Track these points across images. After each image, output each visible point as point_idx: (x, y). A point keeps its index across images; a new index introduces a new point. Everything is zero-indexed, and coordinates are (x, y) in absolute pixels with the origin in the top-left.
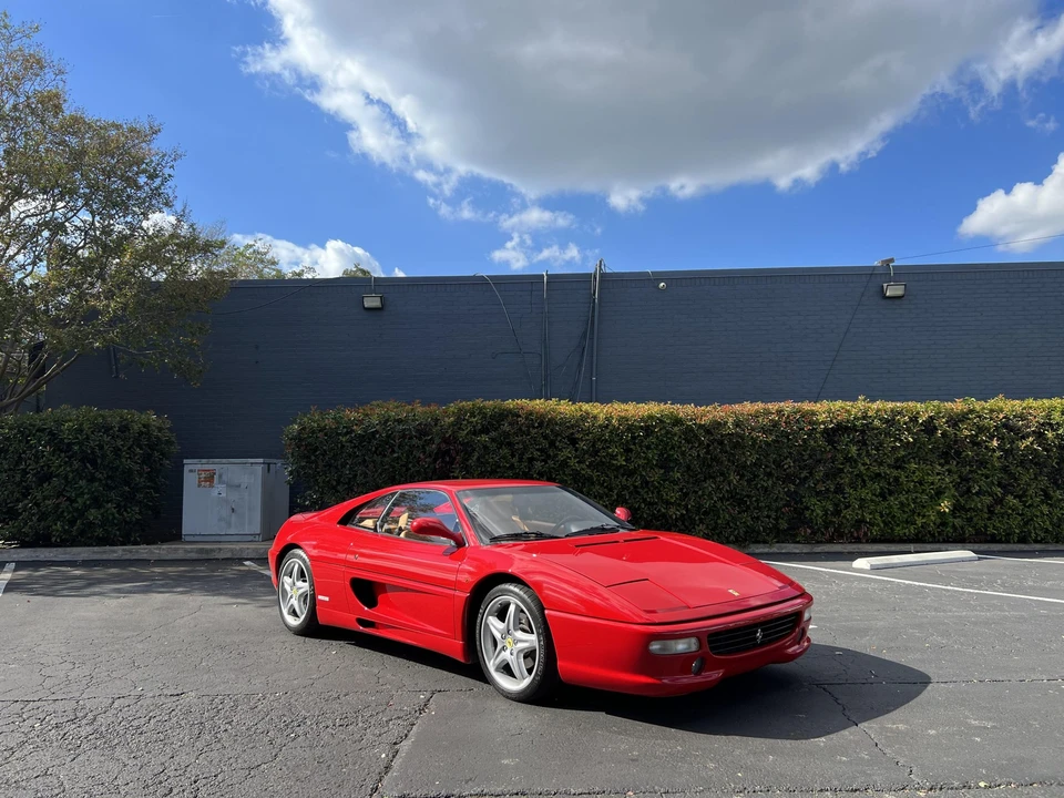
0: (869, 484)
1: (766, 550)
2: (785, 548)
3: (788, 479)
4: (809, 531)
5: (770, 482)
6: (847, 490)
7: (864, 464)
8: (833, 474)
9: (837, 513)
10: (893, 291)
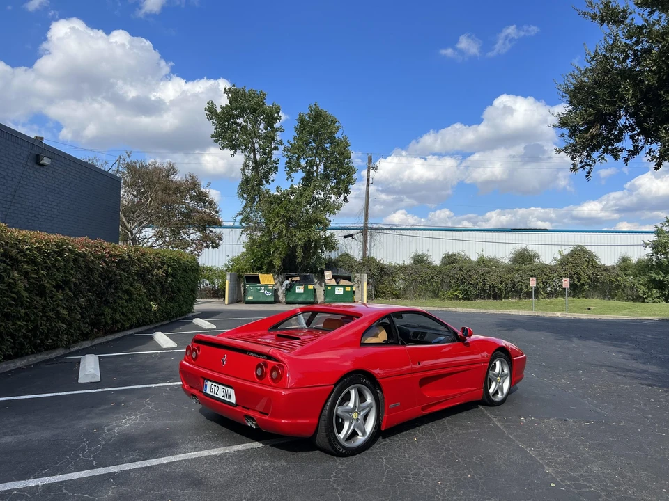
10: (46, 161)
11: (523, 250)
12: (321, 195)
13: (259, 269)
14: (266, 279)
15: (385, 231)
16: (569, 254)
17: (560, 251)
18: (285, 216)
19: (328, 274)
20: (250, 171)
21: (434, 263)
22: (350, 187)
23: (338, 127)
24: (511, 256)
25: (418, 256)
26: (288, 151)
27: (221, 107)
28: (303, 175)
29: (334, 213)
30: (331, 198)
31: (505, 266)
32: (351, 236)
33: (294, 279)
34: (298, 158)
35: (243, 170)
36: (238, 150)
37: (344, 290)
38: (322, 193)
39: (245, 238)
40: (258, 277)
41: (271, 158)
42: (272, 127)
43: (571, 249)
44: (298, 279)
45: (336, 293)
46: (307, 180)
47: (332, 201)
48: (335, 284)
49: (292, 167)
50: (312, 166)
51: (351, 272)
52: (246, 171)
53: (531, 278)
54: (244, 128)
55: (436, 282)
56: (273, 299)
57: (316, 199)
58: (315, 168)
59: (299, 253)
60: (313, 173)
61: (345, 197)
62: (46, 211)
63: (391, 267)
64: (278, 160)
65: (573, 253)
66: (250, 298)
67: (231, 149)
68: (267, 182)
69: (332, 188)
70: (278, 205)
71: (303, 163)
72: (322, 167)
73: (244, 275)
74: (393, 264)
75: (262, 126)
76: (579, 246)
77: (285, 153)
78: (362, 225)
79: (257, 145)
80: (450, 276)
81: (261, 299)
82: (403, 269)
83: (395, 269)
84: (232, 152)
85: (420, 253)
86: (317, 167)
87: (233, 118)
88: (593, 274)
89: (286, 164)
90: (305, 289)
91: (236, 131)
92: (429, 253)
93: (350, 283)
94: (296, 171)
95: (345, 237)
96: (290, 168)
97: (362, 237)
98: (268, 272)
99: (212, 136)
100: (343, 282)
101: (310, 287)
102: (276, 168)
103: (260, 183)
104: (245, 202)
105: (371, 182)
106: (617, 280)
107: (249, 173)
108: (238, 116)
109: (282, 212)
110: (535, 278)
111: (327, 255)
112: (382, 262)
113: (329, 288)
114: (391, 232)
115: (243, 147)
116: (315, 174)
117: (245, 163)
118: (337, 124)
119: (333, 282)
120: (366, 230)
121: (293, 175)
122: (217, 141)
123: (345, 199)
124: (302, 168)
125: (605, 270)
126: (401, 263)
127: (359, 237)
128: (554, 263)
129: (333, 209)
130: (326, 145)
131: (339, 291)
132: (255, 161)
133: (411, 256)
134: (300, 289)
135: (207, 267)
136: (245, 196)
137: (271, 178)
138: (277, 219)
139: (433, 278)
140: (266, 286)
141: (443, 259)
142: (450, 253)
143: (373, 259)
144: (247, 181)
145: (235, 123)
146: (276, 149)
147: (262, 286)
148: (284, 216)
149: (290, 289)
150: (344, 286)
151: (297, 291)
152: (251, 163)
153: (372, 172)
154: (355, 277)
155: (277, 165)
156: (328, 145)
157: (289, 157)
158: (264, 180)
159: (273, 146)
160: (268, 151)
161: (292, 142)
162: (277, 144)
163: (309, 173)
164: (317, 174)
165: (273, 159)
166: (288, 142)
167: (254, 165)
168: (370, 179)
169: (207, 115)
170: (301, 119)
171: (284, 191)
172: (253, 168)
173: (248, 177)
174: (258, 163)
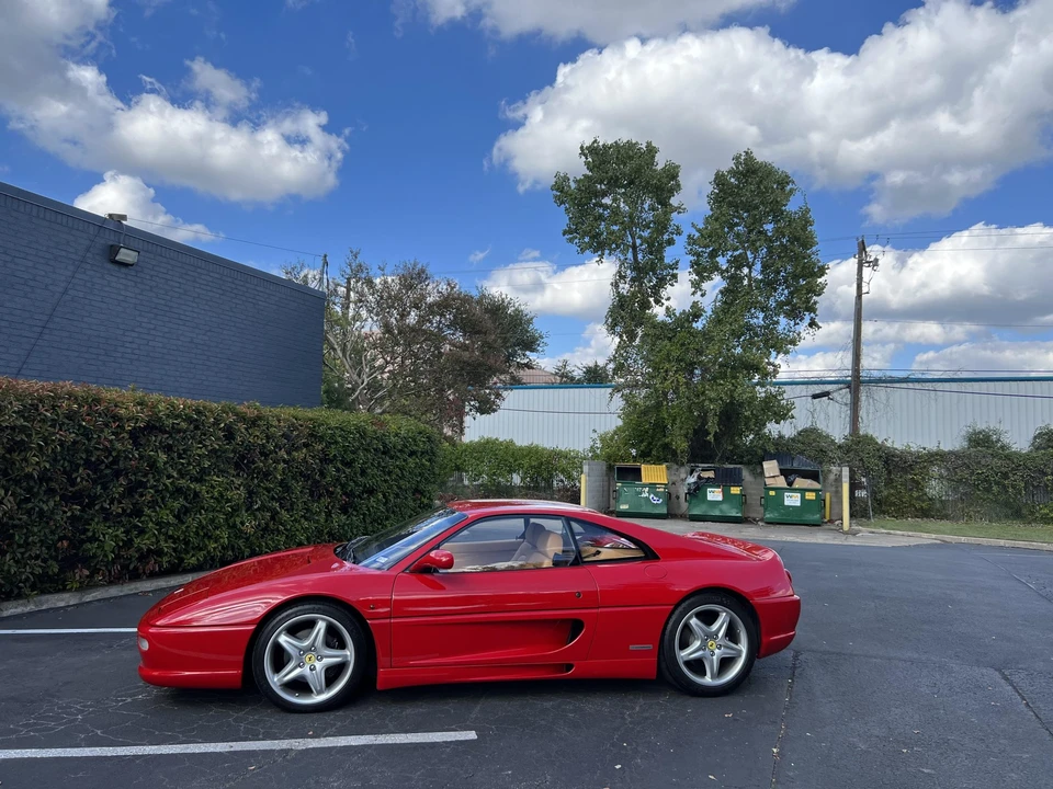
0: (170, 502)
1: (19, 610)
2: (47, 601)
3: (76, 497)
4: (87, 572)
5: (52, 503)
6: (147, 511)
7: (169, 477)
8: (130, 491)
9: (128, 544)
10: (125, 255)
12: (759, 319)
13: (645, 456)
14: (653, 474)
15: (898, 385)
18: (681, 360)
19: (771, 467)
20: (627, 286)
21: (1015, 448)
22: (815, 299)
23: (791, 191)
25: (975, 433)
26: (695, 242)
27: (576, 181)
28: (724, 284)
29: (787, 352)
30: (777, 323)
32: (826, 394)
33: (706, 475)
34: (713, 255)
35: (616, 285)
36: (607, 252)
37: (803, 498)
38: (761, 315)
39: (618, 402)
40: (639, 470)
41: (662, 259)
42: (663, 204)
44: (711, 474)
45: (787, 503)
46: (731, 293)
47: (780, 328)
48: (785, 486)
49: (702, 271)
50: (739, 268)
51: (821, 463)
52: (621, 286)
54: (616, 212)
55: (1013, 487)
56: (664, 511)
57: (749, 328)
58: (746, 270)
59: (713, 426)
60: (742, 279)
61: (812, 319)
62: (134, 346)
63: (911, 453)
64: (677, 262)
66: (624, 507)
67: (596, 250)
68: (658, 302)
69: (780, 305)
70: (670, 339)
71: (722, 262)
72: (758, 266)
73: (618, 464)
74: (914, 449)
75: (646, 206)
77: (690, 248)
78: (850, 373)
79: (638, 242)
80: (1045, 474)
81: (644, 510)
82: (937, 457)
83: (919, 457)
84: (597, 256)
85: (981, 426)
86: (750, 268)
87: (596, 197)
89: (692, 267)
90: (726, 494)
91: (600, 218)
92: (1002, 428)
93: (816, 486)
94: (710, 277)
95: (815, 397)
96: (699, 274)
97: (848, 396)
98: (658, 461)
99: (565, 233)
100: (800, 483)
101: (735, 490)
102: (674, 276)
103: (645, 305)
104: (617, 340)
105: (865, 290)
107: (625, 288)
108: (604, 194)
109: (675, 354)
111: (773, 429)
112: (889, 444)
113: (772, 493)
114: (911, 385)
115: (614, 246)
116: (746, 282)
117: (620, 272)
118: (789, 187)
119: (781, 482)
120: (856, 383)
121: (706, 285)
122: (571, 240)
123: (812, 324)
124: (722, 272)
126: (932, 446)
127: (844, 396)
129: (782, 344)
130: (766, 227)
131: (793, 500)
132: (636, 267)
133: (964, 433)
134: (715, 494)
135: (561, 451)
136: (619, 329)
137: (663, 294)
138: (667, 366)
139: (1005, 476)
140: (652, 486)
141: (1035, 438)
143: (870, 440)
144: (622, 304)
145: (601, 205)
146: (670, 242)
147: (645, 486)
148: (679, 360)
149: (697, 492)
150: (803, 491)
151: (710, 497)
152: (629, 272)
153: (866, 271)
154: (830, 471)
155: (675, 271)
156: (769, 227)
157: (698, 255)
158: (651, 299)
159: (666, 237)
160: (656, 247)
161: (701, 226)
162: (673, 233)
163: (735, 280)
164: (750, 280)
165: (667, 260)
166: (693, 225)
167: (634, 274)
168: (864, 284)
169: (556, 197)
170: (720, 180)
171: (681, 314)
172: (633, 280)
173: (624, 296)
174: (640, 271)
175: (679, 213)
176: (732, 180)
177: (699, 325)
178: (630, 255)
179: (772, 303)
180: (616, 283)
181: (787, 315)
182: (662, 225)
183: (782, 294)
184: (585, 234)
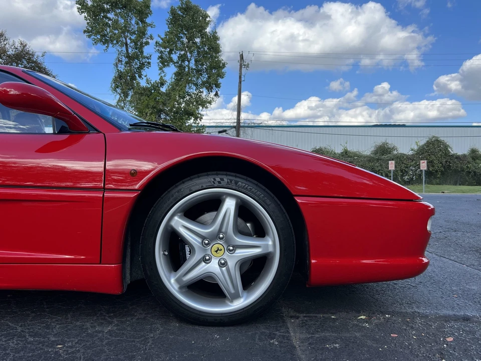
11: (384, 144)
12: (193, 90)
16: (425, 144)
17: (417, 143)
18: (155, 108)
20: (123, 66)
22: (220, 80)
23: (209, 21)
24: (373, 149)
26: (160, 45)
28: (176, 70)
29: (207, 108)
30: (202, 92)
31: (367, 156)
32: (224, 131)
34: (170, 52)
36: (111, 45)
38: (195, 88)
41: (142, 52)
42: (143, 22)
43: (427, 140)
46: (179, 75)
47: (204, 95)
49: (164, 62)
50: (183, 61)
52: (119, 66)
53: (390, 162)
54: (116, 23)
58: (187, 63)
60: (185, 67)
61: (217, 92)
64: (150, 57)
65: (428, 144)
67: (104, 44)
68: (140, 76)
69: (204, 83)
71: (175, 57)
72: (193, 61)
75: (133, 22)
76: (434, 137)
77: (157, 48)
78: (236, 121)
79: (129, 41)
84: (104, 47)
86: (189, 62)
87: (104, 12)
88: (446, 162)
89: (158, 59)
91: (107, 25)
94: (168, 65)
95: (220, 132)
96: (163, 63)
97: (235, 132)
99: (85, 32)
102: (149, 63)
103: (133, 78)
104: (118, 96)
105: (243, 79)
106: (467, 167)
107: (122, 68)
108: (108, 11)
109: (152, 103)
110: (393, 162)
115: (115, 42)
116: (187, 70)
117: (118, 58)
118: (208, 19)
120: (238, 126)
121: (166, 69)
122: (89, 37)
123: (216, 95)
124: (174, 63)
125: (456, 158)
127: (232, 132)
128: (411, 153)
129: (204, 103)
130: (196, 40)
132: (128, 56)
136: (119, 90)
137: (144, 73)
138: (147, 111)
142: (317, 148)
144: (120, 76)
145: (107, 18)
146: (147, 43)
148: (154, 108)
152: (124, 58)
153: (244, 70)
155: (150, 60)
156: (198, 40)
157: (161, 52)
158: (137, 75)
159: (144, 40)
160: (139, 46)
161: (163, 36)
162: (148, 38)
163: (181, 67)
164: (189, 69)
165: (145, 54)
166: (159, 36)
167: (127, 60)
168: (242, 76)
169: (78, 8)
170: (173, 12)
171: (154, 83)
172: (126, 63)
173: (121, 72)
174: (130, 58)
175: (152, 27)
176: (179, 12)
177: (163, 89)
178: (124, 49)
179: (200, 81)
180: (117, 64)
181: (207, 88)
182: (142, 33)
183: (205, 77)
184: (98, 33)
